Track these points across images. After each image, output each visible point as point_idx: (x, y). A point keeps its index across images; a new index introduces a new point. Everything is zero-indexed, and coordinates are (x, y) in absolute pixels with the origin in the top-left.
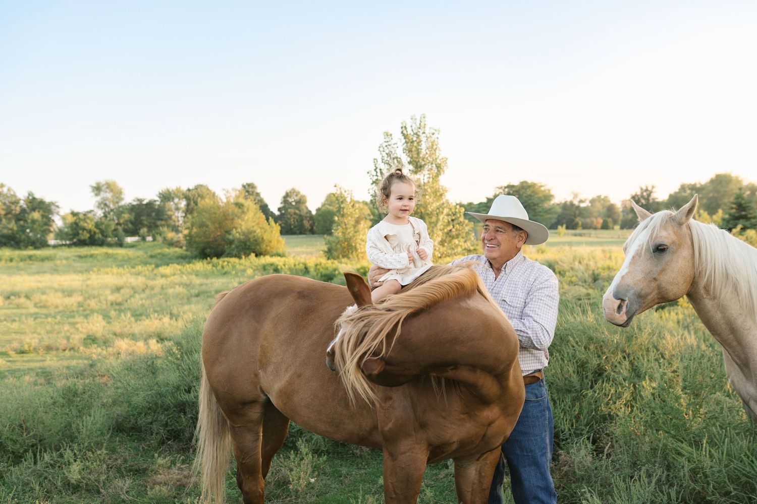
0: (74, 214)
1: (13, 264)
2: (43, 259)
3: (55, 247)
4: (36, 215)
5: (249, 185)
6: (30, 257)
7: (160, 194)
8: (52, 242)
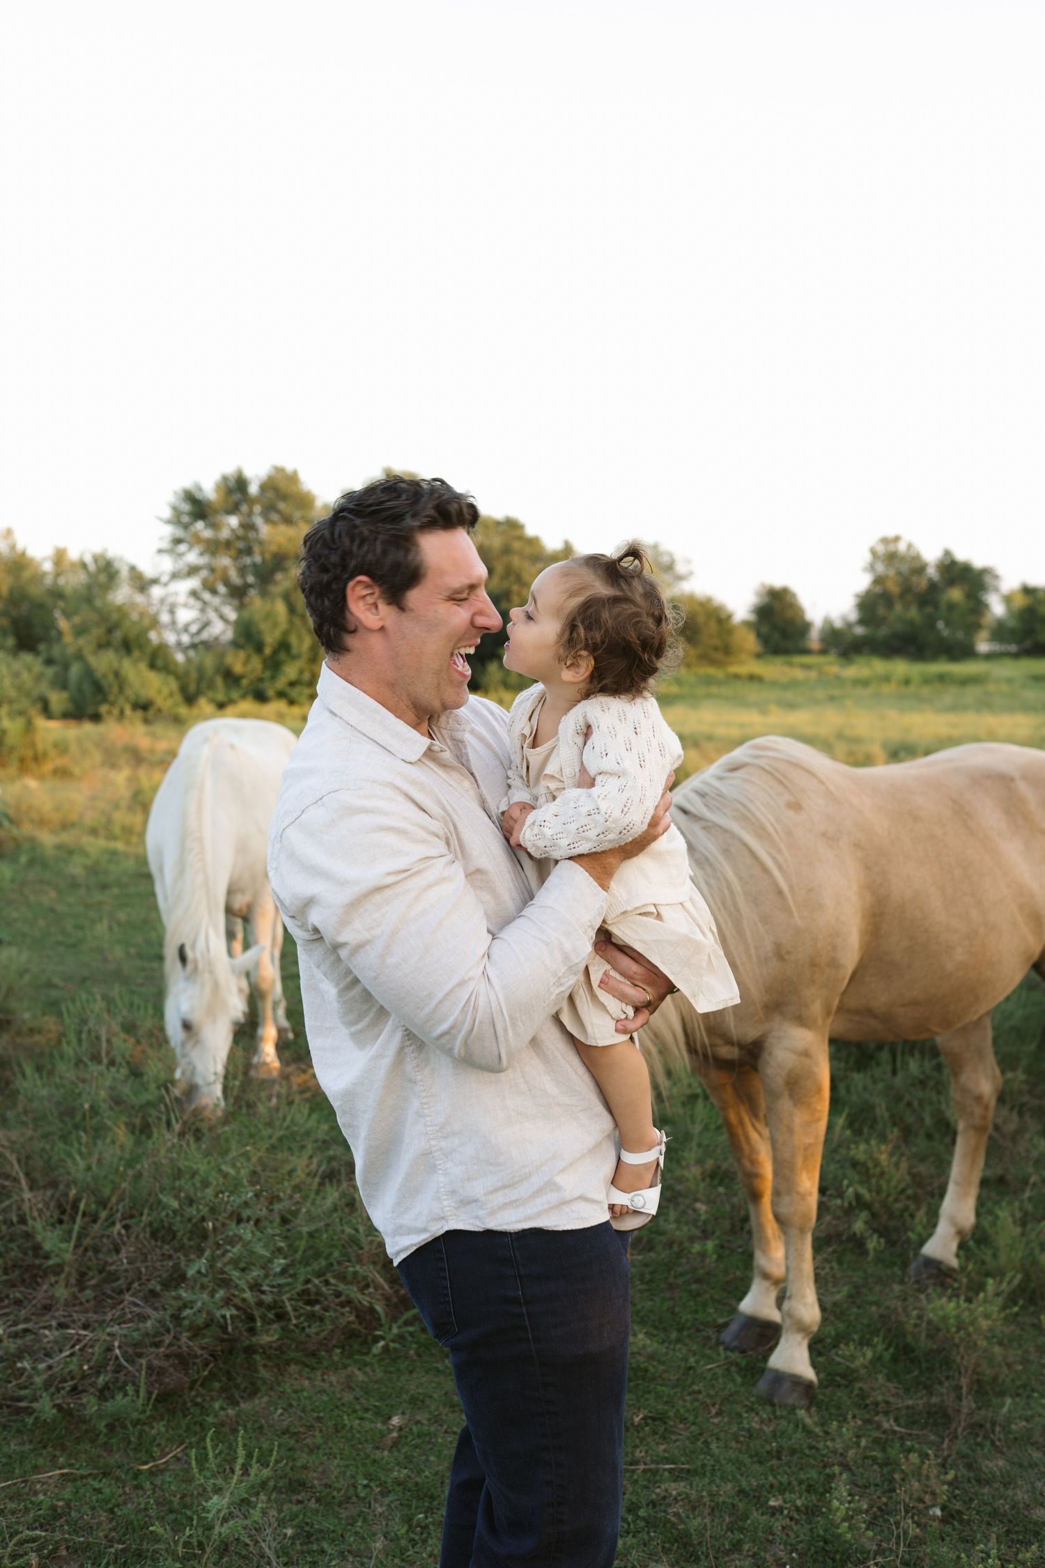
0: (1028, 591)
1: (912, 689)
2: (965, 682)
3: (989, 657)
4: (956, 594)
6: (942, 678)
8: (983, 647)
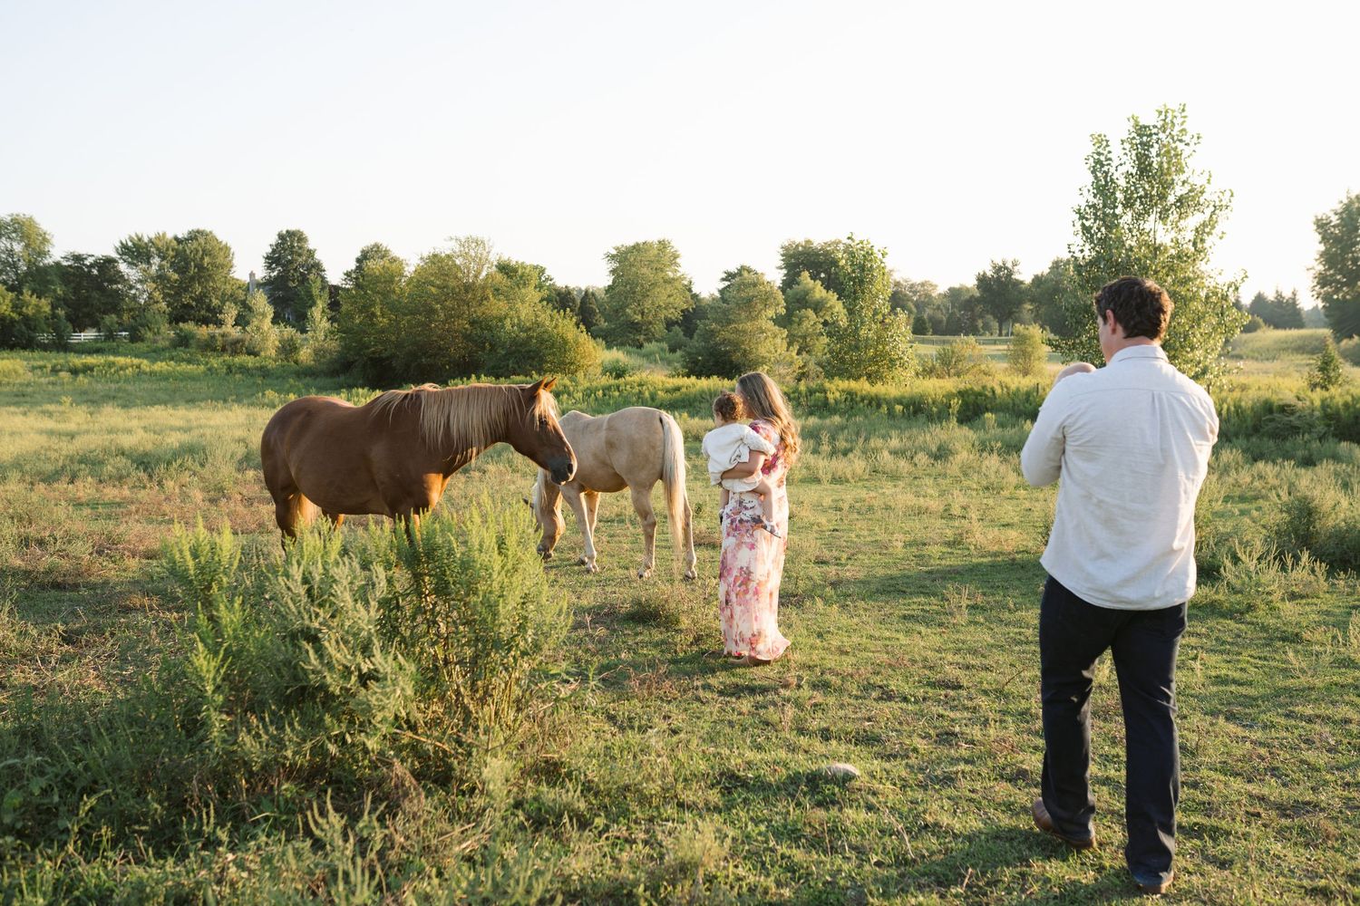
5: (291, 234)
7: (124, 246)
